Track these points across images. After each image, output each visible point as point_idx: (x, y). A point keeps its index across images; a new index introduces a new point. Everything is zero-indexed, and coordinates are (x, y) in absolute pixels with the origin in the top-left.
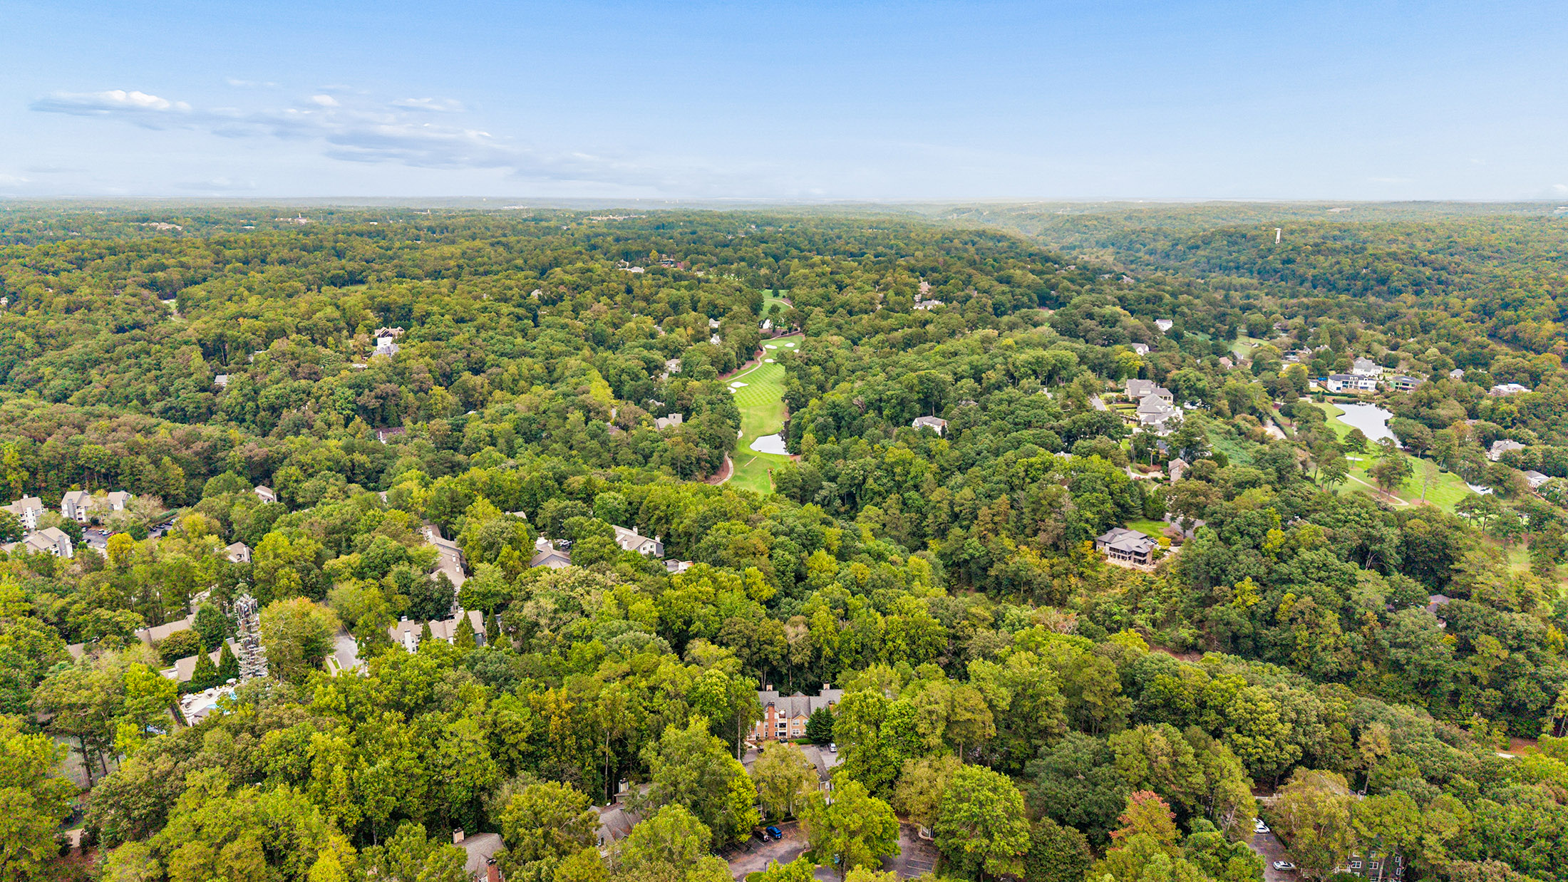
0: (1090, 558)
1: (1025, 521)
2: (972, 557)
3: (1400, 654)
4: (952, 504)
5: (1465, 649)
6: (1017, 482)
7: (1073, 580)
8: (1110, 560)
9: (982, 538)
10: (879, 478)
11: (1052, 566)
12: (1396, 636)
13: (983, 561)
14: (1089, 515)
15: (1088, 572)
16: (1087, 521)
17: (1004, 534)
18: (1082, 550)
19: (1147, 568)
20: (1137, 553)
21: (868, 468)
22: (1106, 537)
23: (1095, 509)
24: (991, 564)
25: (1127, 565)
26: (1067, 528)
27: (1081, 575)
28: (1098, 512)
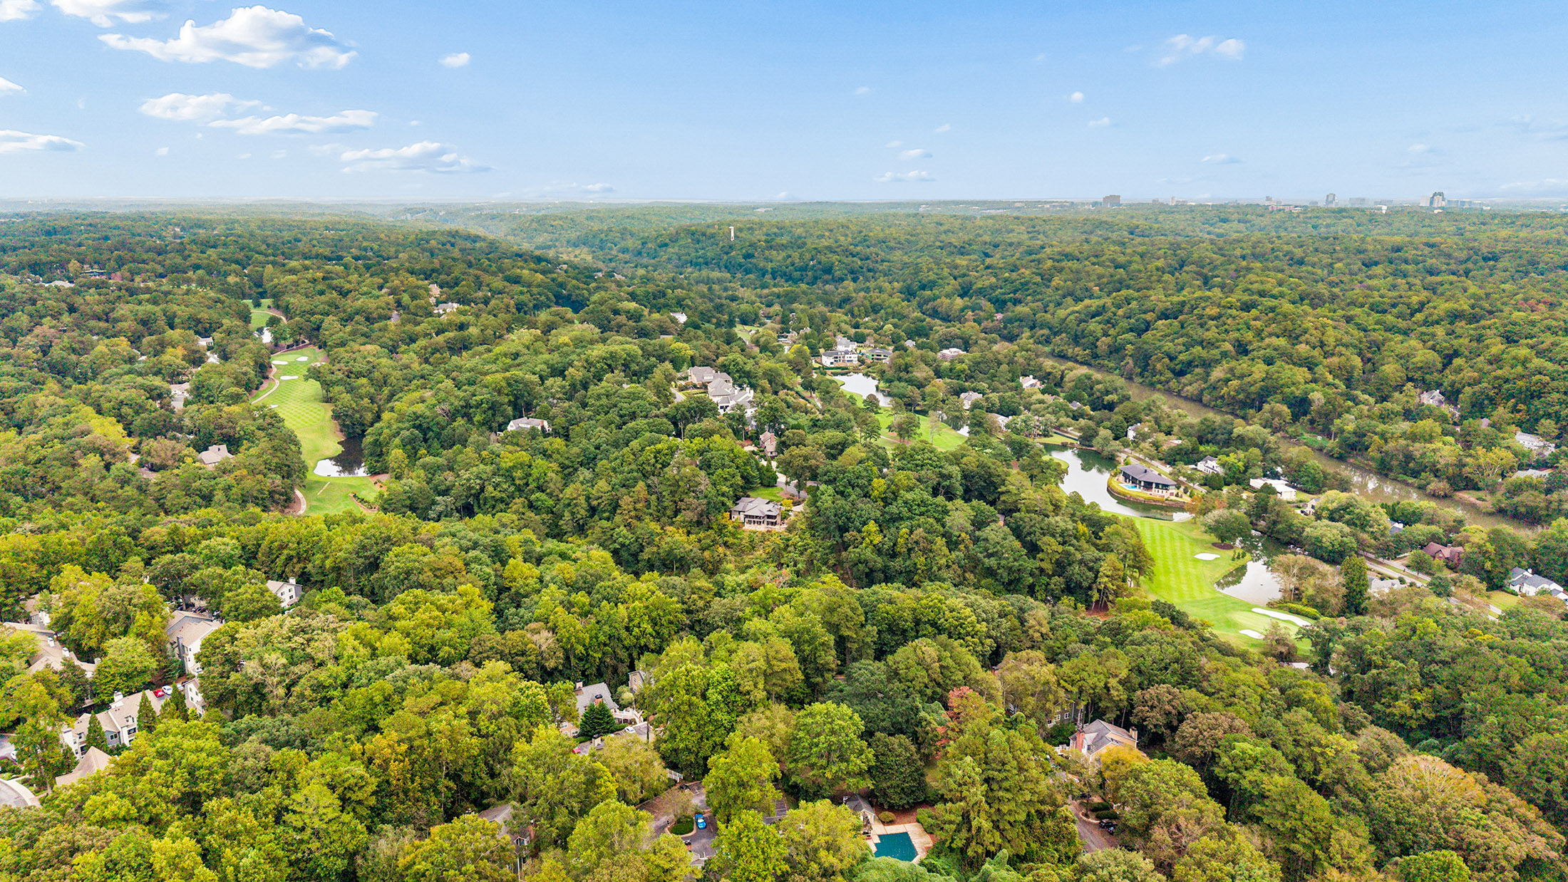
0: (730, 528)
1: (666, 504)
2: (623, 545)
3: (992, 562)
4: (588, 498)
5: (1033, 549)
6: (648, 468)
7: (721, 550)
8: (747, 527)
9: (628, 525)
10: (498, 485)
11: (700, 541)
12: (986, 550)
13: (634, 548)
14: (725, 489)
15: (731, 540)
16: (723, 495)
17: (647, 519)
18: (723, 522)
19: (780, 528)
20: (769, 517)
21: (484, 476)
22: (739, 507)
23: (728, 483)
24: (642, 549)
25: (762, 528)
26: (709, 503)
27: (725, 544)
28: (731, 486)
